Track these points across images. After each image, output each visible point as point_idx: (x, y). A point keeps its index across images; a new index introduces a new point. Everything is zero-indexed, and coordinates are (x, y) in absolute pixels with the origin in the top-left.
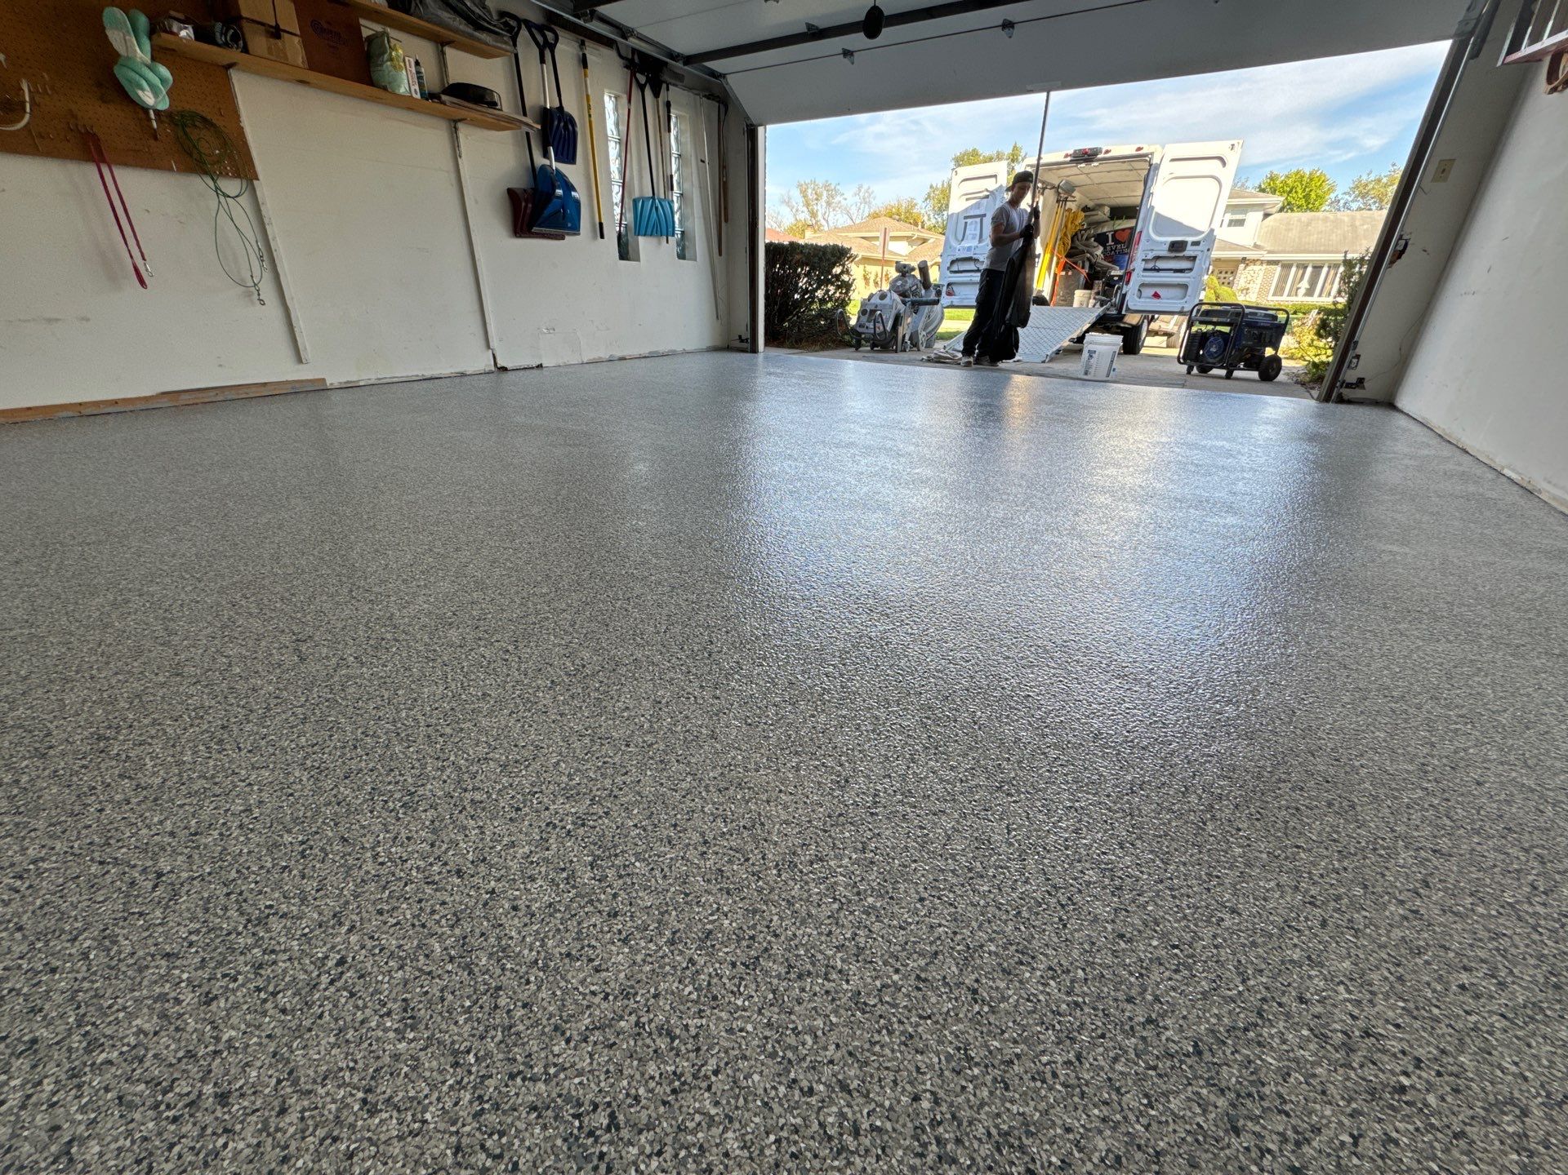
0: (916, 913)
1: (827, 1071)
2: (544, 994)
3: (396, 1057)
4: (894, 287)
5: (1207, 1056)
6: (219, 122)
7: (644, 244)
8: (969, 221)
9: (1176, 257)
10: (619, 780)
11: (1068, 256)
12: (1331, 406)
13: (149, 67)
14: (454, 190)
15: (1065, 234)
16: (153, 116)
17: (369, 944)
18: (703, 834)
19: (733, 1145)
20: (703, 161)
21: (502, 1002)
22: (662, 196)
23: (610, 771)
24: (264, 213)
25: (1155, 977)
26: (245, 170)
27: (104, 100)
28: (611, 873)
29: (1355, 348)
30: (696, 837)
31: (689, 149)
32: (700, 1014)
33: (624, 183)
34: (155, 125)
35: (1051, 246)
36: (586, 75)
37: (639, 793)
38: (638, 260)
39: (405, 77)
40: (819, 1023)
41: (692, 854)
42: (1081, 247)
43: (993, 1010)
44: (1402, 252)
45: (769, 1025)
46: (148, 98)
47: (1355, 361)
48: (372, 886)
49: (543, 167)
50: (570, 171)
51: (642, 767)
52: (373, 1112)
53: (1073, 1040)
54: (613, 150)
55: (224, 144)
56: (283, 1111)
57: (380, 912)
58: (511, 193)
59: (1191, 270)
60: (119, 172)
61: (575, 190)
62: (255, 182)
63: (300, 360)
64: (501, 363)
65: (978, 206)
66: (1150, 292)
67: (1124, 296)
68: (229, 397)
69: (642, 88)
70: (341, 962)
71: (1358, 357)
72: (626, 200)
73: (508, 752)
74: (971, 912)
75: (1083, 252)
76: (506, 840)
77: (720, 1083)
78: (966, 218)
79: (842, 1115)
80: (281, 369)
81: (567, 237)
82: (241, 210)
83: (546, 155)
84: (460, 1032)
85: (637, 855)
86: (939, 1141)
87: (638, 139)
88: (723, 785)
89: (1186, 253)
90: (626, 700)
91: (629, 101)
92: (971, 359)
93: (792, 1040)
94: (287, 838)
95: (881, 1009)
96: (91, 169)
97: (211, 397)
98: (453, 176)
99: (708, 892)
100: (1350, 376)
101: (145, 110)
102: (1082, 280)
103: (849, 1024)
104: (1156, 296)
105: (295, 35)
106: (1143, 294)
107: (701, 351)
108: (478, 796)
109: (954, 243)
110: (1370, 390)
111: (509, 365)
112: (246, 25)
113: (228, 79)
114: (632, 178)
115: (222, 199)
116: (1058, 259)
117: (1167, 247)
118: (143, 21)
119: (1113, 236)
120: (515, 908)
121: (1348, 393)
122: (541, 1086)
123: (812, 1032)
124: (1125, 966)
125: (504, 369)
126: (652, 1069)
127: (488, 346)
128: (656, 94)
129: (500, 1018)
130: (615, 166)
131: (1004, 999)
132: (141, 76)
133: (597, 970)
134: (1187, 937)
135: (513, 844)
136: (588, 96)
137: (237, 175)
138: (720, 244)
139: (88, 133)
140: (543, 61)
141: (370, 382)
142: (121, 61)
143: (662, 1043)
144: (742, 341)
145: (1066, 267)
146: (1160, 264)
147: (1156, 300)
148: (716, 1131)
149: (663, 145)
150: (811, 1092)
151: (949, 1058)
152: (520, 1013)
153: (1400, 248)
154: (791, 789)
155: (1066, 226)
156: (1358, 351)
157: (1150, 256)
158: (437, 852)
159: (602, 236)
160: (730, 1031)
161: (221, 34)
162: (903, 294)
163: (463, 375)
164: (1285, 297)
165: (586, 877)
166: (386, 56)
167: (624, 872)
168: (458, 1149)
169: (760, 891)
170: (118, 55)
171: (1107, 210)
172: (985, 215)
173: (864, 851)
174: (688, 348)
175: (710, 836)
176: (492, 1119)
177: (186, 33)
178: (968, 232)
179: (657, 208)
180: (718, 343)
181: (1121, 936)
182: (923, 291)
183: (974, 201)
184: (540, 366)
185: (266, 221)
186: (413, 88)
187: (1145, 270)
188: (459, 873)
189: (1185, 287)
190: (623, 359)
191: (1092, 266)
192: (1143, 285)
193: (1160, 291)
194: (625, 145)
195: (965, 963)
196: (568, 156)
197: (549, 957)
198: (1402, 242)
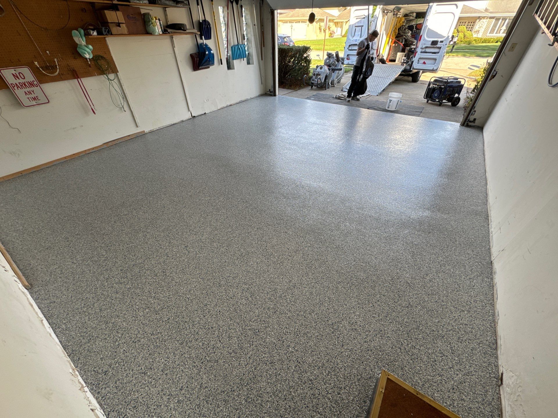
0: (299, 305)
1: (284, 326)
2: (247, 316)
3: (231, 323)
4: (326, 64)
5: (333, 325)
6: (105, 56)
7: (236, 63)
8: (357, 28)
9: (433, 47)
10: (253, 281)
11: (397, 37)
12: (464, 127)
13: (86, 46)
14: (174, 60)
15: (396, 28)
16: (89, 60)
17: (222, 309)
18: (267, 291)
19: (273, 333)
20: (255, 25)
21: (242, 317)
22: (241, 43)
23: (251, 279)
24: (121, 82)
25: (330, 315)
26: (115, 71)
27: (75, 58)
28: (254, 298)
29: (474, 109)
30: (266, 292)
31: (249, 21)
32: (268, 319)
33: (227, 40)
34: (89, 63)
35: (389, 34)
36: (212, 4)
37: (256, 284)
38: (234, 69)
39: (157, 28)
40: (284, 320)
41: (266, 295)
42: (402, 34)
43: (307, 319)
44: (495, 76)
45: (277, 320)
46: (87, 56)
47: (474, 112)
48: (219, 300)
49: (201, 44)
50: (210, 43)
51: (256, 278)
52: (230, 330)
53: (316, 323)
54: (223, 28)
55: (108, 63)
56: (220, 329)
57: (222, 304)
58: (191, 55)
59: (438, 53)
60: (82, 79)
61: (212, 50)
62: (118, 73)
63: (137, 126)
64: (193, 115)
65: (360, 22)
66: (422, 61)
67: (413, 62)
68: (121, 142)
69: (232, 3)
70: (219, 311)
71: (475, 111)
72: (229, 46)
73: (233, 275)
74: (307, 305)
75: (402, 36)
76: (237, 292)
77: (271, 327)
78: (356, 27)
79: (286, 331)
80: (132, 130)
81: (210, 67)
82: (115, 83)
83: (201, 39)
84: (238, 321)
85: (257, 295)
86: (297, 334)
87: (231, 22)
88: (270, 282)
89: (438, 46)
90: (252, 263)
91: (228, 9)
92: (350, 99)
93: (280, 322)
94: (204, 292)
95: (292, 319)
96: (76, 80)
97: (116, 142)
98: (173, 54)
99: (268, 301)
100: (472, 118)
101: (86, 59)
102: (401, 48)
103: (287, 320)
104: (424, 63)
105: (123, 23)
106: (420, 62)
107: (257, 97)
108: (230, 284)
109: (350, 38)
110: (477, 123)
111: (195, 115)
112: (110, 25)
113: (106, 41)
114: (230, 39)
115: (110, 81)
116: (392, 39)
117: (430, 43)
118: (82, 31)
119: (416, 26)
120: (241, 304)
121: (470, 124)
122: (249, 327)
123: (283, 321)
124: (327, 313)
125: (194, 117)
126: (263, 325)
127: (189, 110)
128: (237, 3)
129: (242, 319)
130: (224, 34)
131: (309, 317)
132: (85, 50)
133: (254, 313)
134: (337, 309)
135: (238, 293)
136: (214, 12)
137: (113, 72)
138: (262, 56)
139: (73, 70)
140: (198, 4)
141: (157, 129)
142: (78, 46)
143: (264, 322)
144: (270, 92)
145: (395, 43)
146: (427, 50)
147: (424, 65)
148: (271, 332)
149: (240, 22)
150: (282, 328)
151: (300, 325)
152: (245, 318)
153: (494, 74)
154: (281, 283)
155: (396, 24)
156: (475, 109)
157: (423, 47)
158: (227, 295)
159: (222, 64)
160: (272, 321)
161: (105, 31)
162: (329, 66)
163: (183, 121)
164: (494, 34)
165: (250, 299)
166: (151, 22)
167: (256, 298)
168: (241, 334)
169: (276, 301)
170: (77, 44)
171: (415, 14)
172: (363, 26)
173: (292, 294)
174: (252, 97)
175: (268, 292)
176: (244, 330)
177: (95, 33)
178: (356, 33)
179: (239, 49)
180: (262, 93)
181: (328, 309)
182: (337, 63)
183: (359, 20)
184: (205, 113)
185: (122, 85)
186: (159, 31)
187: (421, 52)
188: (231, 298)
189: (435, 59)
190: (231, 105)
191: (406, 40)
192: (420, 58)
193: (426, 61)
194: (227, 25)
195: (304, 312)
196: (208, 37)
197: (247, 311)
198: (495, 72)
